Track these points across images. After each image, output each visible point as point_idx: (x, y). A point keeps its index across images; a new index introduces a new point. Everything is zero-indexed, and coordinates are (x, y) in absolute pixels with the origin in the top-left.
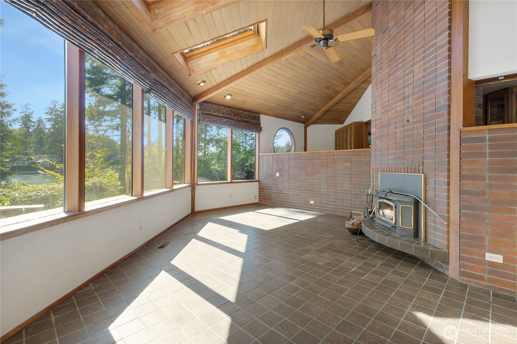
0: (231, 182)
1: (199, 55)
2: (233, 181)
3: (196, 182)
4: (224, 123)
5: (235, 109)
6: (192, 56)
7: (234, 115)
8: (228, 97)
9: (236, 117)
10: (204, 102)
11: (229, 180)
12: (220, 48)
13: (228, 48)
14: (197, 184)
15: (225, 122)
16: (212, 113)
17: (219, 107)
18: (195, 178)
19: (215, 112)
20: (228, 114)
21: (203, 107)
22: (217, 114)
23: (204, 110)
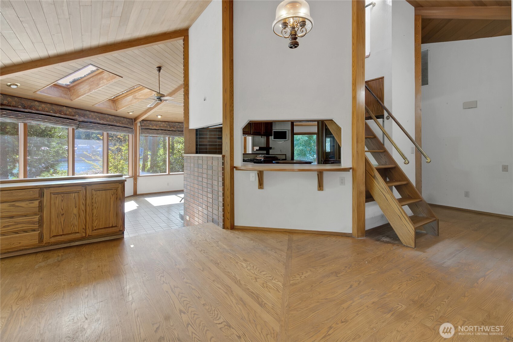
0: (169, 174)
1: (122, 98)
2: (170, 173)
3: (138, 175)
5: (171, 123)
6: (118, 99)
7: (170, 127)
8: (159, 117)
9: (172, 128)
10: (143, 120)
11: (167, 173)
12: (133, 93)
13: (137, 93)
14: (139, 176)
16: (150, 128)
17: (157, 123)
18: (137, 172)
19: (153, 126)
20: (165, 127)
21: (143, 124)
22: (155, 127)
23: (143, 126)
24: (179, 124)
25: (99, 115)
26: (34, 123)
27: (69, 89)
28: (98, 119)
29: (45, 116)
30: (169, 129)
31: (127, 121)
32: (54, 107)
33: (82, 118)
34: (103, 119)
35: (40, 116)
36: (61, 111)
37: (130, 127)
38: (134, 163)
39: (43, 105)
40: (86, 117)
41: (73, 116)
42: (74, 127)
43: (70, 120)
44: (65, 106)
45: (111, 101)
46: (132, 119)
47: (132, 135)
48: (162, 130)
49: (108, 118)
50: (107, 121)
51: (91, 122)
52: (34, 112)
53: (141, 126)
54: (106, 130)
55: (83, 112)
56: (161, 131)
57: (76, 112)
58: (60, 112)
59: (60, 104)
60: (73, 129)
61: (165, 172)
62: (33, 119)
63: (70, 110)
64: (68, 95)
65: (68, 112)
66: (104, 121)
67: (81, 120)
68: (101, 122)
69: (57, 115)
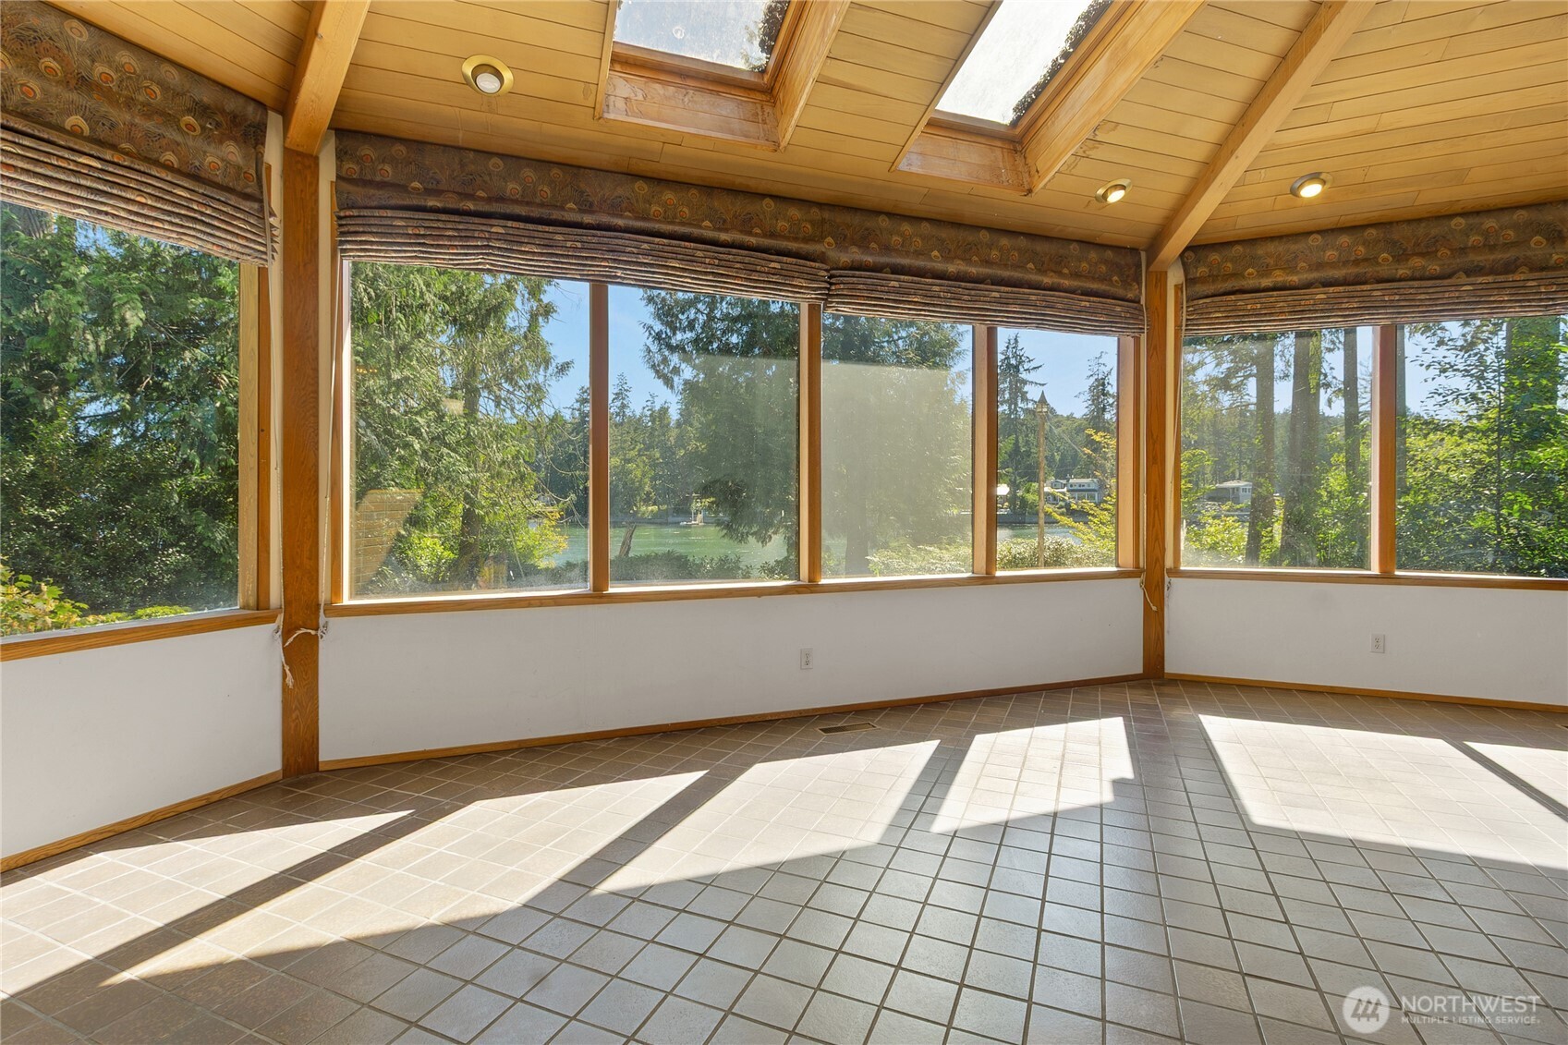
0: (1386, 577)
1: (1052, 108)
2: (1399, 574)
3: (1169, 563)
4: (1321, 307)
6: (1033, 124)
8: (1311, 191)
11: (1375, 569)
14: (1176, 572)
15: (1322, 302)
16: (1251, 283)
17: (1294, 247)
18: (1164, 549)
19: (1266, 272)
20: (1357, 262)
21: (1202, 271)
22: (1279, 277)
23: (1202, 280)
24: (1472, 220)
25: (945, 233)
26: (627, 278)
27: (765, 92)
28: (935, 253)
29: (666, 241)
30: (1384, 271)
31: (1106, 262)
32: (719, 203)
33: (855, 249)
34: (965, 253)
36: (751, 219)
37: (1121, 292)
38: (1143, 497)
39: (669, 196)
40: (873, 244)
41: (806, 240)
44: (771, 196)
45: (999, 144)
46: (1134, 251)
47: (1137, 341)
48: (1331, 285)
49: (990, 247)
50: (987, 263)
51: (897, 270)
52: (621, 223)
53: (1190, 281)
55: (856, 220)
56: (1320, 295)
57: (823, 221)
58: (746, 225)
59: (743, 183)
60: (813, 309)
61: (1361, 561)
62: (617, 255)
63: (794, 212)
64: (764, 122)
65: (782, 225)
66: (968, 261)
67: (845, 258)
68: (952, 268)
69: (724, 237)
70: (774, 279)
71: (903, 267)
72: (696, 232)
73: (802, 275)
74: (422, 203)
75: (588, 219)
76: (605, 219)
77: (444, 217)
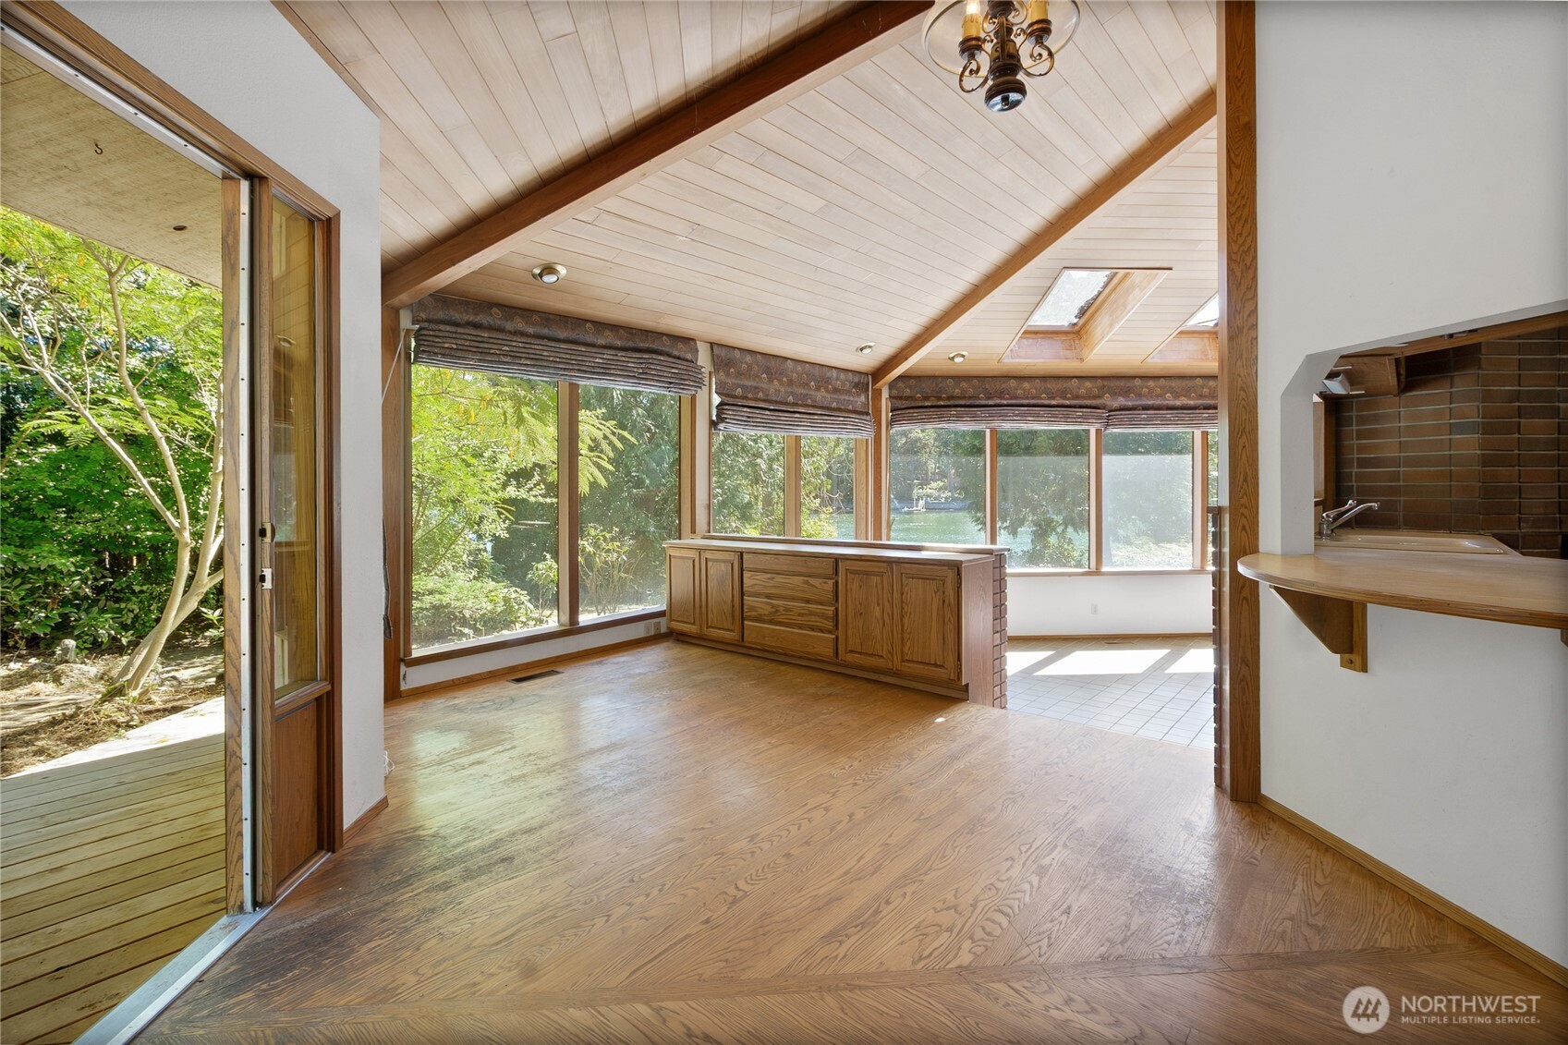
25: (1174, 383)
26: (1006, 426)
27: (1076, 334)
28: (1168, 395)
29: (1026, 408)
32: (1050, 385)
33: (1121, 399)
34: (1184, 392)
35: (1018, 410)
36: (1067, 390)
39: (1026, 385)
40: (1132, 395)
41: (1095, 397)
42: (1098, 426)
43: (1084, 410)
44: (1074, 377)
45: (1207, 335)
50: (1201, 396)
51: (1146, 408)
52: (1005, 402)
54: (1198, 425)
55: (1122, 383)
57: (1105, 386)
58: (1064, 394)
59: (1062, 374)
60: (1098, 431)
62: (1004, 417)
63: (1088, 384)
64: (1075, 349)
65: (1082, 391)
66: (1189, 397)
67: (1115, 404)
68: (1178, 403)
69: (1053, 402)
70: (1079, 420)
71: (1149, 405)
72: (1040, 402)
73: (1093, 417)
74: (923, 404)
75: (991, 402)
76: (998, 401)
77: (932, 410)
